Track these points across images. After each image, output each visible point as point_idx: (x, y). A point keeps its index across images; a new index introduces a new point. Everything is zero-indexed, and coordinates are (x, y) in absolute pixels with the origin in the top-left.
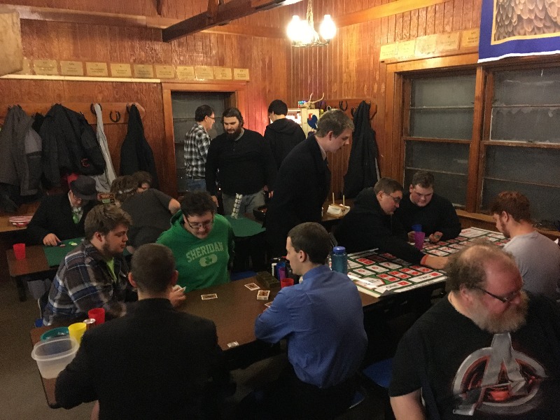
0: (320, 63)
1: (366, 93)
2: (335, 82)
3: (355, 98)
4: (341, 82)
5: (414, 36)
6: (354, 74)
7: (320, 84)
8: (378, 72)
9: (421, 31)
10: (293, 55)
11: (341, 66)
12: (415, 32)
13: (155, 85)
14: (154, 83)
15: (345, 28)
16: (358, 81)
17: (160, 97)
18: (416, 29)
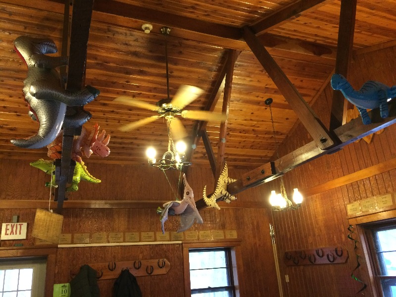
0: (295, 222)
1: (336, 242)
2: (310, 235)
3: (327, 246)
5: (364, 198)
6: (323, 228)
7: (298, 238)
8: (342, 226)
9: (369, 194)
10: (274, 218)
11: (312, 224)
12: (364, 195)
13: (178, 245)
14: (177, 244)
15: (309, 197)
16: (328, 234)
17: (181, 254)
18: (364, 192)
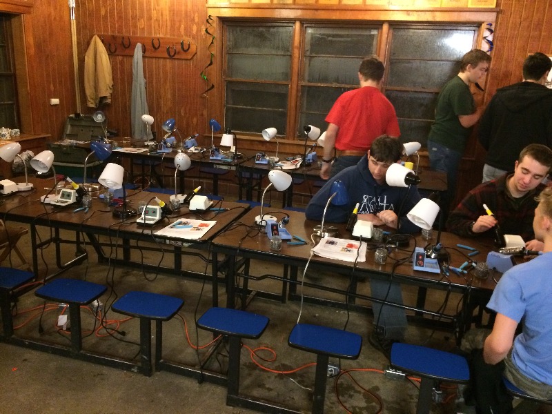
1: (183, 33)
2: (142, 17)
3: (168, 36)
4: (150, 18)
6: (166, 12)
8: (197, 15)
16: (173, 21)
